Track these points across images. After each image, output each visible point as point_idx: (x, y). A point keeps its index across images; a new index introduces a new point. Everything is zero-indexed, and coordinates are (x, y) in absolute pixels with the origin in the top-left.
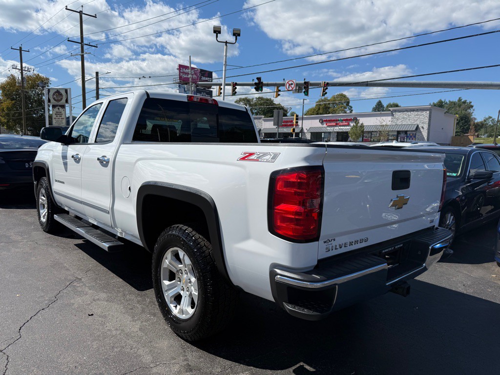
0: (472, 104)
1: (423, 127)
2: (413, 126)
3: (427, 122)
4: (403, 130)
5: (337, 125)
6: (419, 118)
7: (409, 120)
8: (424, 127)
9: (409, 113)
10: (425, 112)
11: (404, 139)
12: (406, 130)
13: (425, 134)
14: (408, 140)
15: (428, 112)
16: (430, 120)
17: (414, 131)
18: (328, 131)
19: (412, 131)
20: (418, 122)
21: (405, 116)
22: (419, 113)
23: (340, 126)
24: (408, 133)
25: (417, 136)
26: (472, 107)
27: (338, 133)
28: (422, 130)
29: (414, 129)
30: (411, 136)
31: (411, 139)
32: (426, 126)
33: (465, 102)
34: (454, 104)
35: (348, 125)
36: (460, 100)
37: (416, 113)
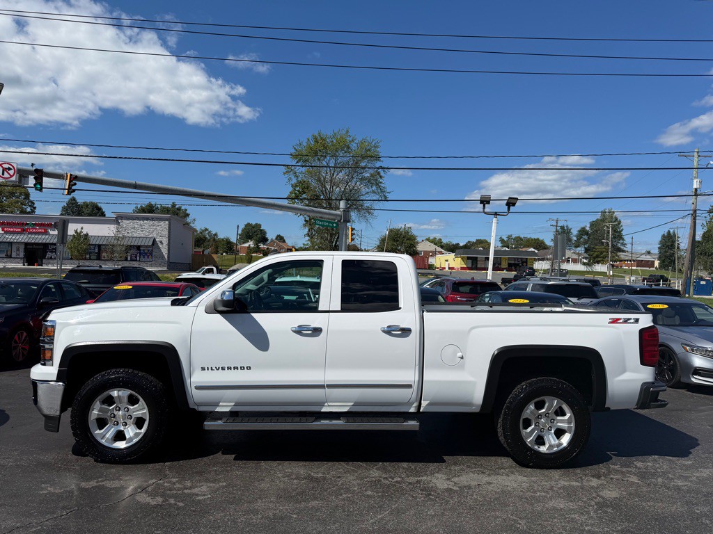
0: (188, 212)
1: (161, 242)
2: (148, 239)
3: (167, 236)
4: (135, 244)
5: (23, 231)
6: (155, 229)
7: (142, 231)
8: (163, 242)
9: (142, 222)
10: (162, 222)
11: (136, 257)
12: (139, 244)
13: (164, 250)
14: (142, 259)
15: (167, 223)
16: (169, 232)
17: (149, 246)
18: (8, 240)
19: (147, 246)
20: (154, 235)
21: (136, 226)
22: (156, 223)
23: (31, 233)
24: (141, 248)
25: (154, 253)
26: (188, 215)
27: (26, 244)
28: (160, 245)
29: (150, 244)
30: (146, 253)
31: (146, 257)
32: (165, 241)
33: (179, 209)
34: (168, 210)
35: (46, 233)
36: (174, 205)
37: (151, 223)
